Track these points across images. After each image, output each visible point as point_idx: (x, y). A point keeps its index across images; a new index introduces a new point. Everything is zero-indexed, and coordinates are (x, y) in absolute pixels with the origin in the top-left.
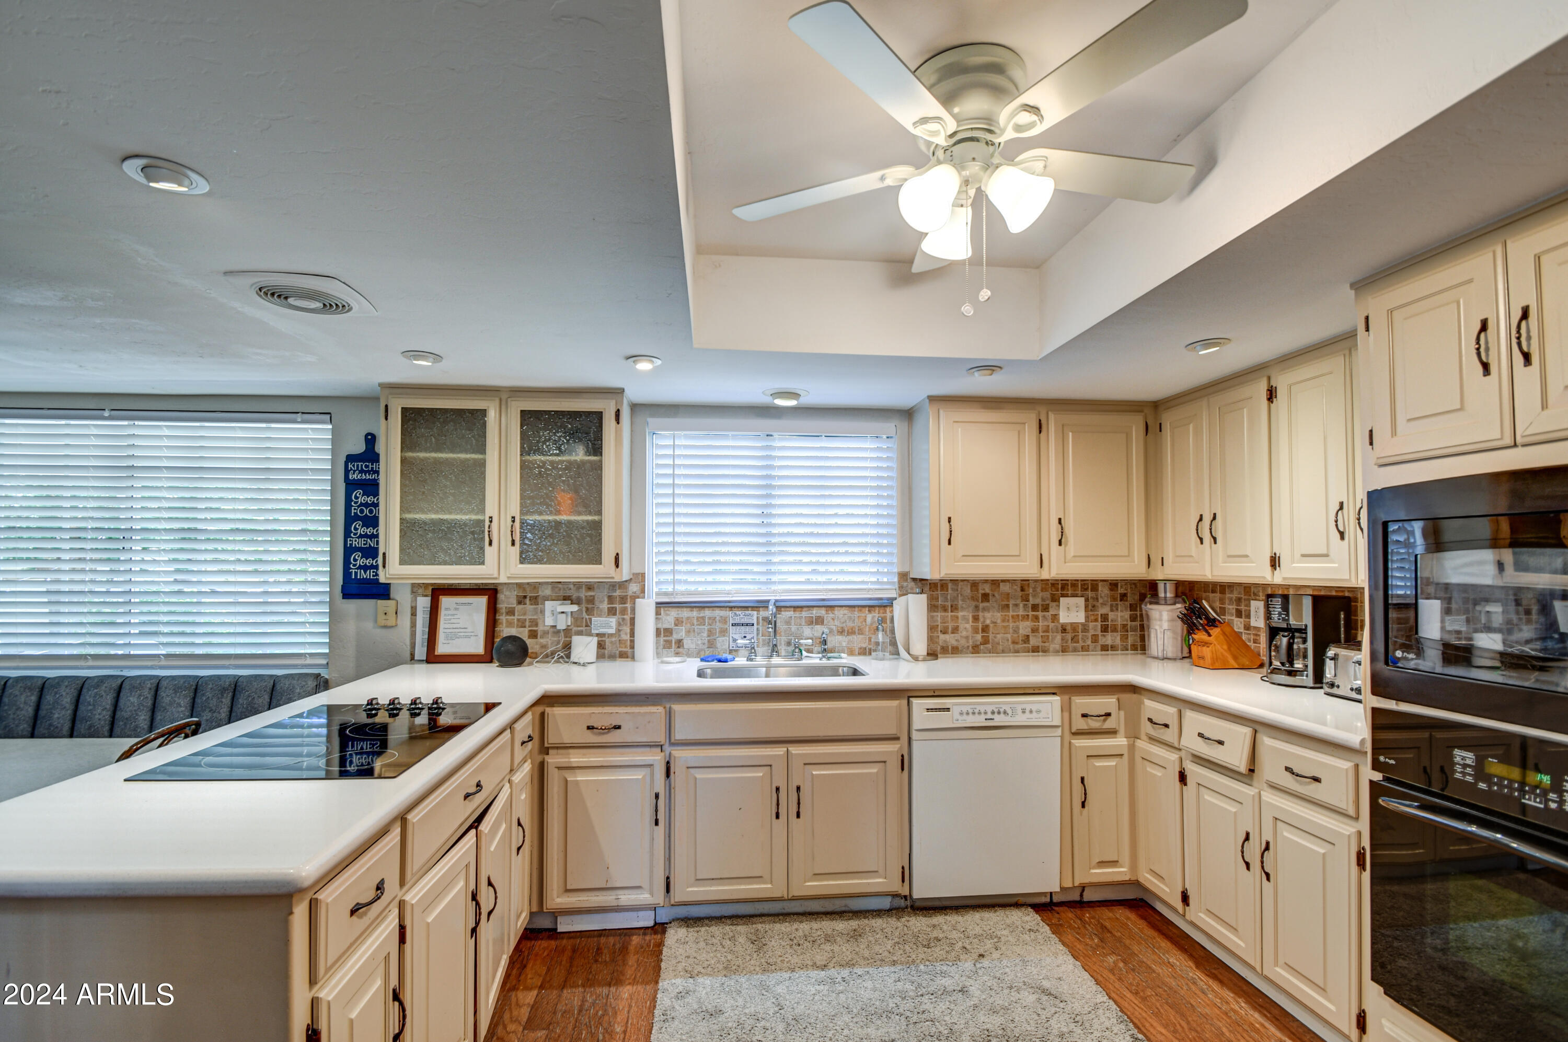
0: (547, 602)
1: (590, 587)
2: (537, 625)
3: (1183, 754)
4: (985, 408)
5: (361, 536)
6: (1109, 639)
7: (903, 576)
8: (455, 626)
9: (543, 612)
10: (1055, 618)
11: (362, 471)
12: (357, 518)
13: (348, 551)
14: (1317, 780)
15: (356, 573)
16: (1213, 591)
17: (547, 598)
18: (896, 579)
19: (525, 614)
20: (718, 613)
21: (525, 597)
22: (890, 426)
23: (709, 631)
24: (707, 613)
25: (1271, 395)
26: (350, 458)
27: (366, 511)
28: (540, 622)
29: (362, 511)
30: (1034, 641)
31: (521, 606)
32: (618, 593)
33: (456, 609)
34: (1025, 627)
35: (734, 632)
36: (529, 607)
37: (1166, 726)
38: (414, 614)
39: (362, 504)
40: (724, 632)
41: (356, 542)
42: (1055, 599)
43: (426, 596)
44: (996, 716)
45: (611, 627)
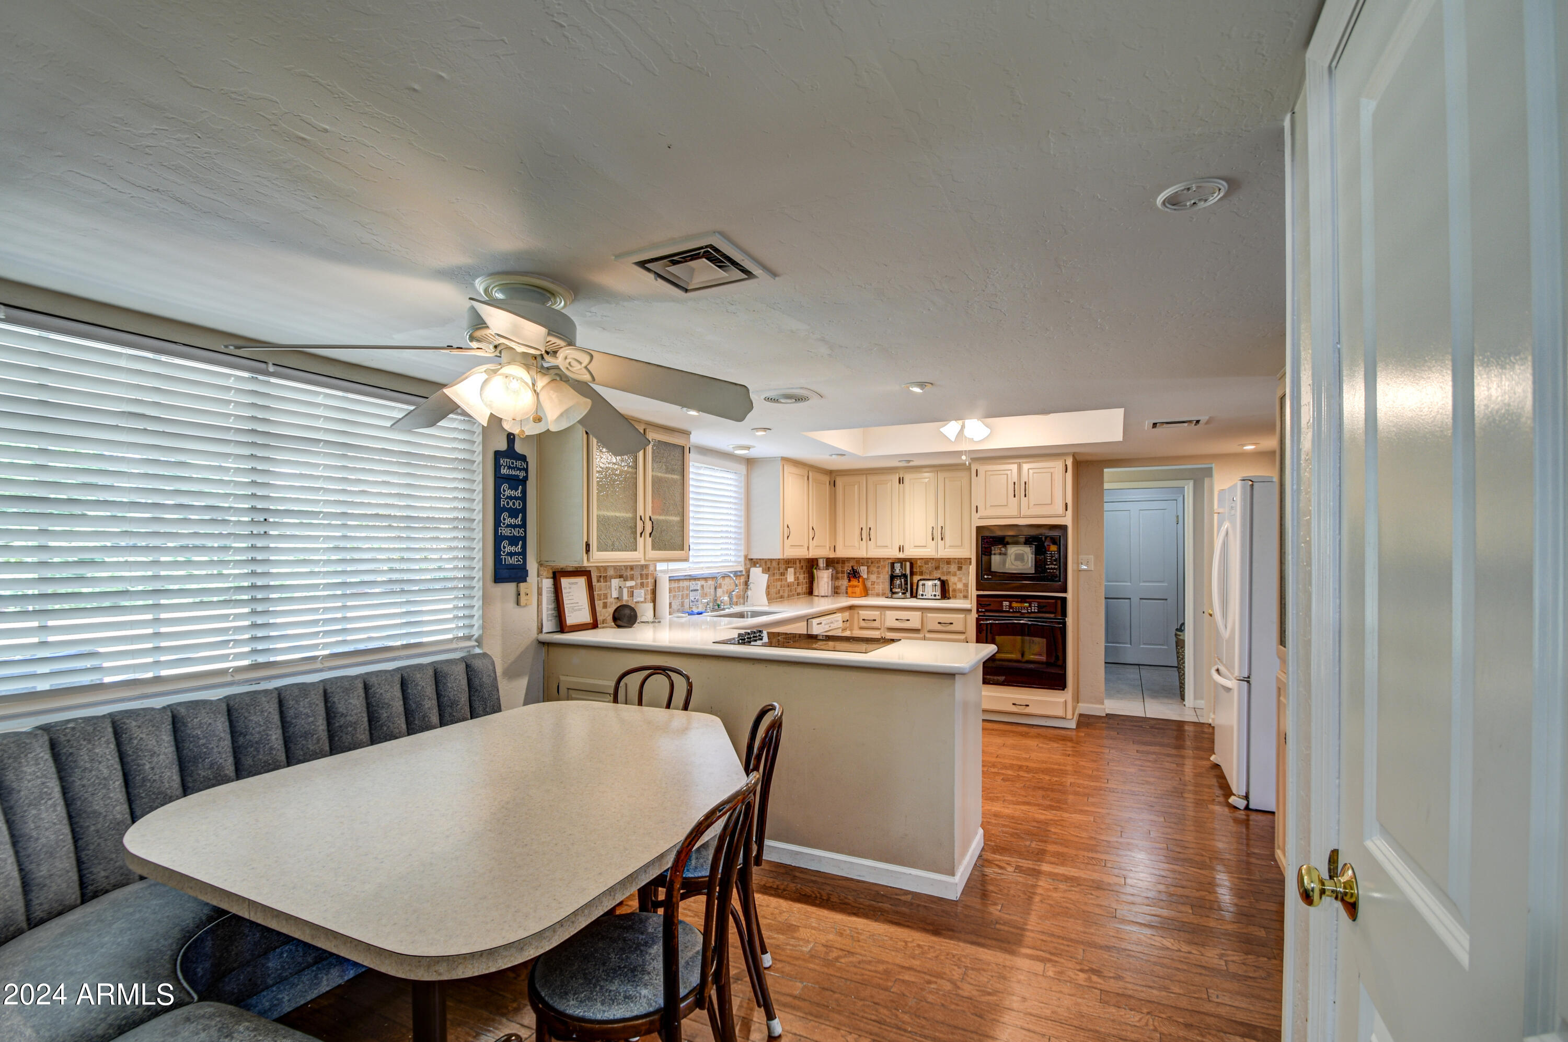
0: (612, 580)
1: (632, 568)
2: (607, 598)
3: (882, 630)
4: (795, 466)
5: (508, 526)
6: (799, 590)
7: (746, 557)
8: (572, 601)
9: (610, 587)
10: (786, 580)
11: (509, 468)
12: (505, 509)
13: (498, 539)
14: (952, 623)
15: (505, 559)
16: (838, 563)
17: (611, 577)
18: (742, 559)
19: (601, 590)
20: (686, 583)
21: (600, 576)
22: (742, 469)
23: (682, 595)
24: (681, 584)
25: (901, 481)
26: (498, 455)
27: (511, 504)
28: (609, 597)
29: (508, 503)
30: (781, 593)
31: (599, 584)
32: (644, 572)
33: (570, 588)
34: (779, 583)
35: (692, 596)
36: (602, 584)
37: (875, 620)
38: (540, 594)
39: (508, 497)
40: (688, 595)
41: (506, 532)
42: (787, 570)
43: (547, 578)
44: (832, 625)
45: (641, 597)
